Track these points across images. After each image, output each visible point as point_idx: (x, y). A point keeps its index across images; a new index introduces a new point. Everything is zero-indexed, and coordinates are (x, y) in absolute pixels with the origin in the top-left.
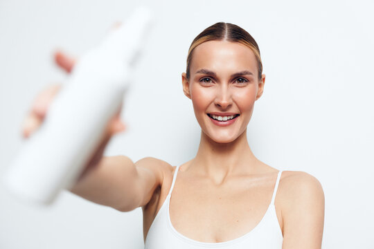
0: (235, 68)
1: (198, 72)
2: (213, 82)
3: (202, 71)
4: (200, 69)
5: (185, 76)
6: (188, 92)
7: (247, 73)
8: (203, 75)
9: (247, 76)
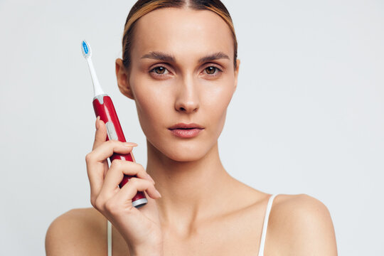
0: (205, 48)
1: (147, 56)
2: (170, 73)
3: (154, 55)
4: (149, 52)
5: (121, 63)
6: (126, 89)
7: (221, 56)
8: (154, 61)
9: (221, 61)
